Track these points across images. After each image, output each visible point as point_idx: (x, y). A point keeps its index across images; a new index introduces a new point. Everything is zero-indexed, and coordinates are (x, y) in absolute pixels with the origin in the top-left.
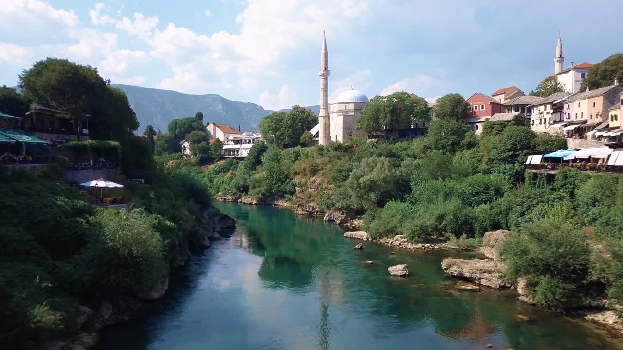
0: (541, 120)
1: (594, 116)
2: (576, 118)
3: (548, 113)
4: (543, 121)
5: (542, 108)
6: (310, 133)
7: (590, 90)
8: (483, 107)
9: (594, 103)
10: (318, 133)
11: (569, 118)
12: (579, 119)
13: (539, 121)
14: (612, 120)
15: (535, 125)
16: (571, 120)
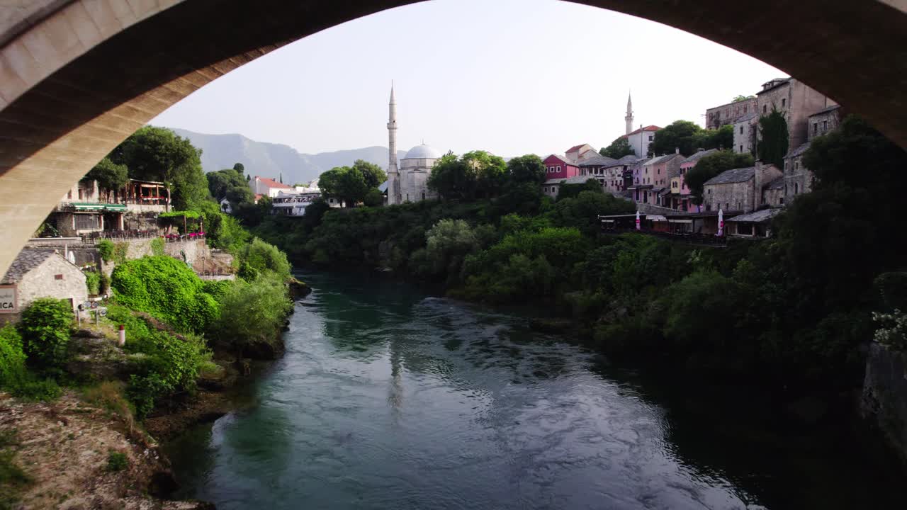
0: (613, 181)
1: (659, 183)
2: (644, 182)
3: (619, 176)
4: (615, 183)
5: (614, 170)
6: (378, 190)
7: (656, 156)
8: (559, 169)
9: (659, 171)
10: (387, 191)
11: (638, 183)
12: (646, 184)
13: (611, 183)
14: (674, 187)
15: (607, 187)
16: (639, 184)
